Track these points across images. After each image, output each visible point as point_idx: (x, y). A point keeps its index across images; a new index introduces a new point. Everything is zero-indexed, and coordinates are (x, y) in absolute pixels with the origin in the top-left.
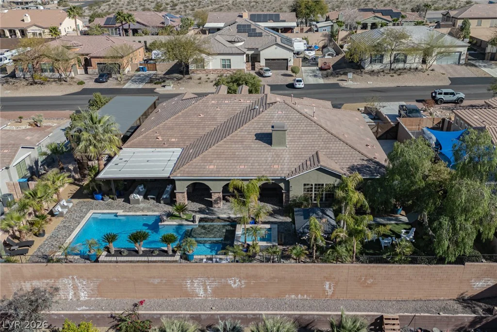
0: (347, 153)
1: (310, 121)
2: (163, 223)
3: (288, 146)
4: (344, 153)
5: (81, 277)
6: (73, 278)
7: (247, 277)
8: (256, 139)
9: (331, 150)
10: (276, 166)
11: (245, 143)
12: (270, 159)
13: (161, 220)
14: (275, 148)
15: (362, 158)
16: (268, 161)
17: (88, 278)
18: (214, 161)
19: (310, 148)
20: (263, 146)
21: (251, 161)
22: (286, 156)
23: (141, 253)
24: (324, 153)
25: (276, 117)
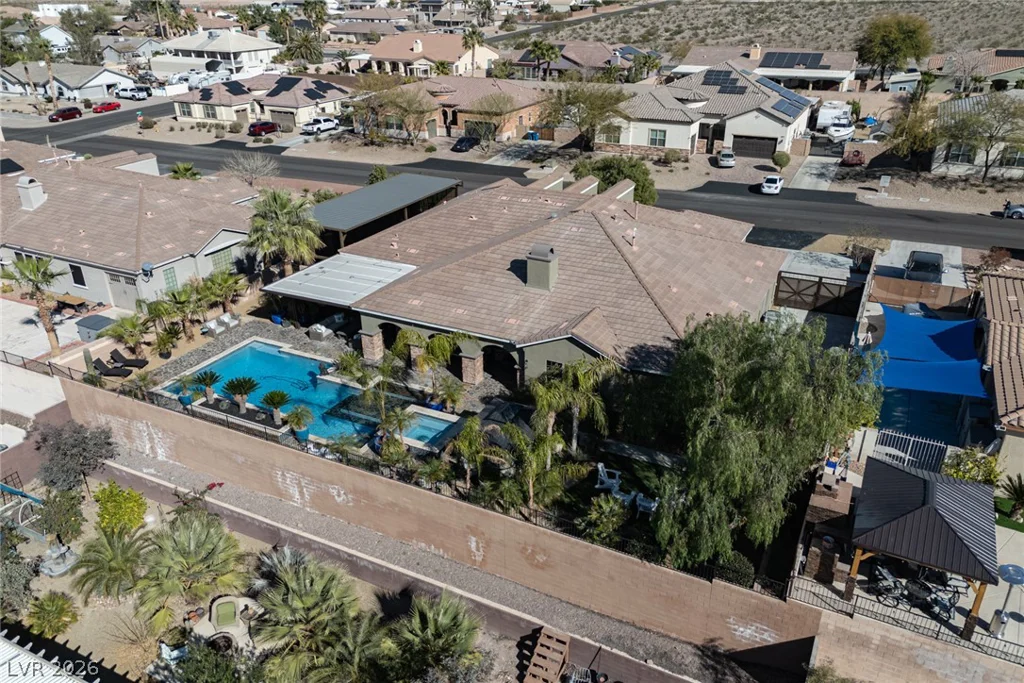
0: (646, 321)
1: (616, 252)
2: (322, 377)
3: (552, 290)
4: (640, 320)
5: (156, 426)
6: (147, 424)
7: (355, 491)
8: (509, 270)
9: (622, 311)
10: (512, 321)
11: (488, 273)
12: (510, 306)
13: (324, 371)
14: (530, 290)
15: (668, 335)
16: (506, 310)
17: (164, 430)
18: (425, 294)
19: (587, 300)
20: (513, 282)
21: (479, 305)
22: (540, 306)
23: (243, 411)
24: (605, 313)
25: (563, 236)
